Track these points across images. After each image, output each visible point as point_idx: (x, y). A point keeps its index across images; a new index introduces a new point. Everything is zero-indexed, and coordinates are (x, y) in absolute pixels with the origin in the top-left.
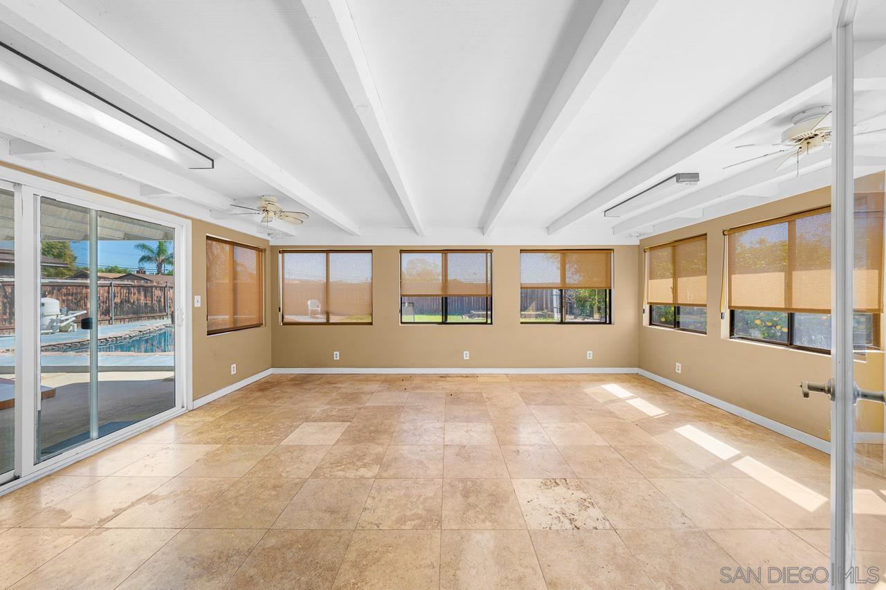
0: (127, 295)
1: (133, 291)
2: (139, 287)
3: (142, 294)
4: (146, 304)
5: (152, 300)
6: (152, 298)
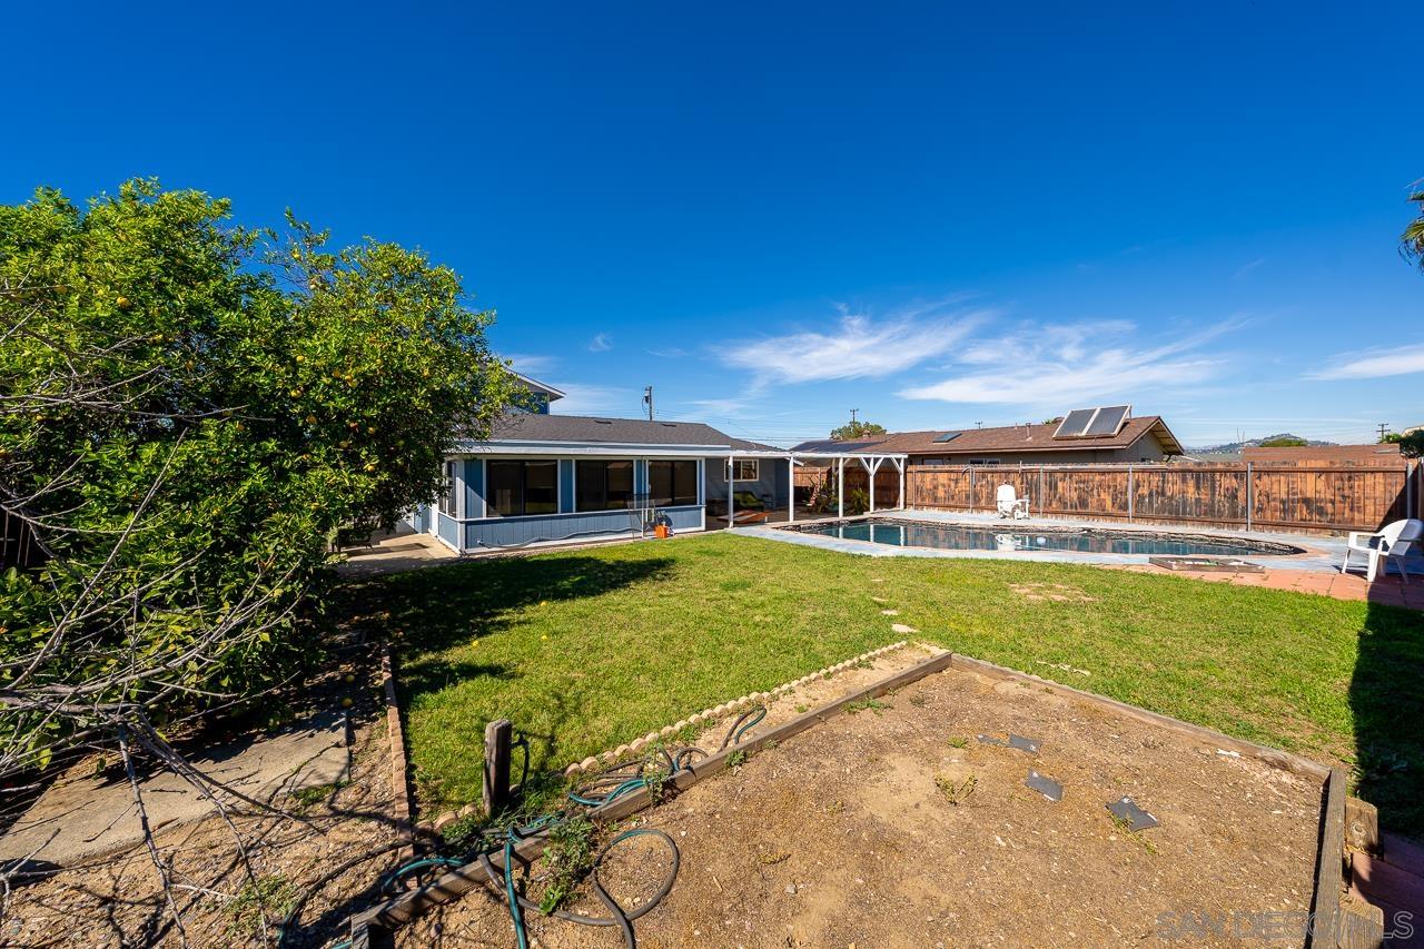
0: (1160, 484)
2: (1184, 471)
3: (1191, 483)
4: (1198, 500)
5: (1213, 494)
6: (1213, 488)
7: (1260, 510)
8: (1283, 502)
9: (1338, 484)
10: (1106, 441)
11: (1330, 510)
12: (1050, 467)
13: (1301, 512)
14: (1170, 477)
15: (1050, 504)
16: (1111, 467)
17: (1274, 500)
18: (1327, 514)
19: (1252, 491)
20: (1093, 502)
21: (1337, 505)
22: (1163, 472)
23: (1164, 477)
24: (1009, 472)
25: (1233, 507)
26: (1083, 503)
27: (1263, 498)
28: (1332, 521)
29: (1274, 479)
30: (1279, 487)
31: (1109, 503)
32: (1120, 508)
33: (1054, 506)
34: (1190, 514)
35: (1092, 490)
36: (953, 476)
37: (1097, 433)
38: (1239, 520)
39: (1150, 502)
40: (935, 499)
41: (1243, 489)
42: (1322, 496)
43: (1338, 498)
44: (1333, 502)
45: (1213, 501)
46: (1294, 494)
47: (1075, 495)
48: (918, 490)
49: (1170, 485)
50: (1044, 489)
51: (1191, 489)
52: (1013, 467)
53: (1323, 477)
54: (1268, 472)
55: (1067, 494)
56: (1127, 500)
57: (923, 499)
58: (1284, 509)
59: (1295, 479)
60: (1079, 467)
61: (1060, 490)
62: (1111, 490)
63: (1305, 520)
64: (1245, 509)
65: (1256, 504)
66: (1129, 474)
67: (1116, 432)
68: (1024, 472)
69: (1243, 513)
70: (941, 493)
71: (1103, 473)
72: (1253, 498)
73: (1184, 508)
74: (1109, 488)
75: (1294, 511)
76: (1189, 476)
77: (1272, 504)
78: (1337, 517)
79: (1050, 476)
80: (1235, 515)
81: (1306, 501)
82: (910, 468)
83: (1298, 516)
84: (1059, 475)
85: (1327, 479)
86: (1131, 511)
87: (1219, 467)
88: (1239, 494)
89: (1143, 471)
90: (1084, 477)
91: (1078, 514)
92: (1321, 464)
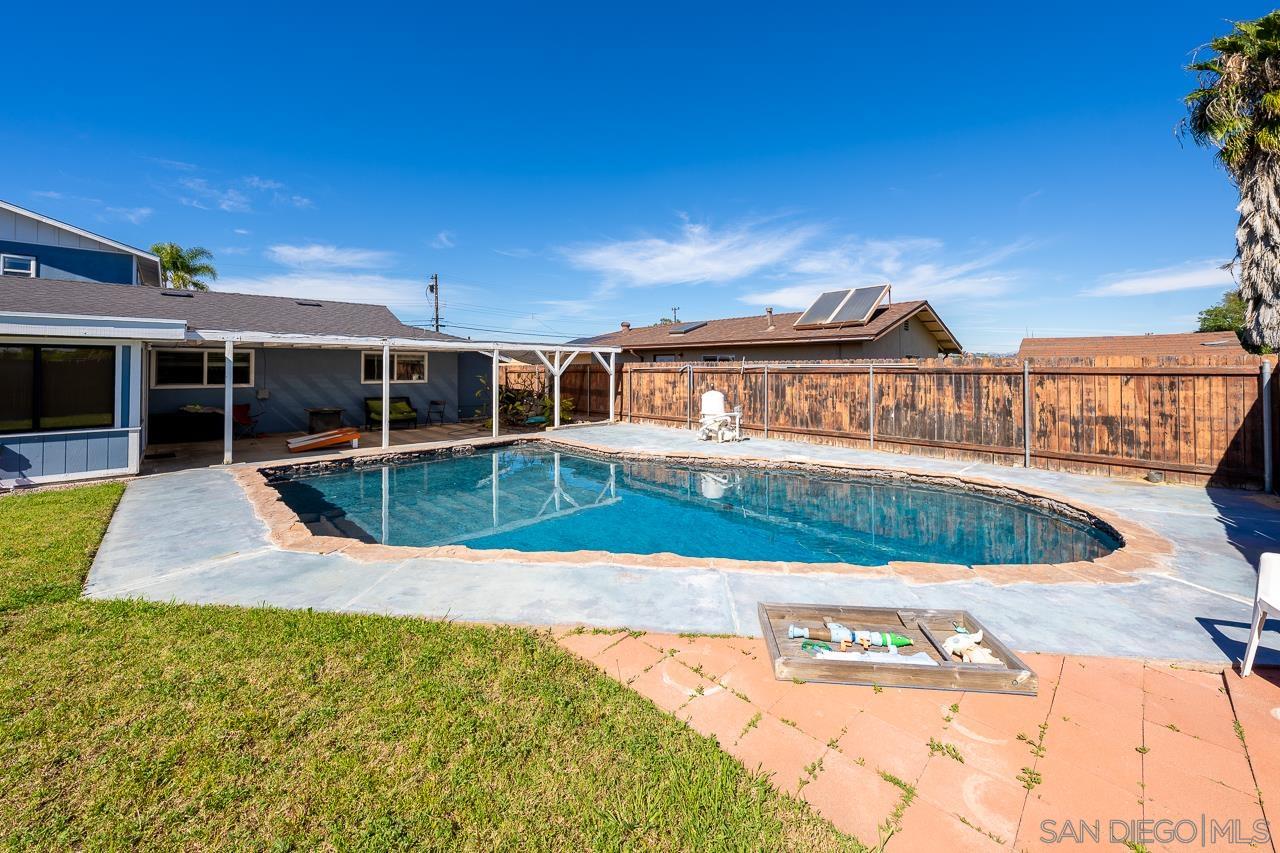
0: (909, 392)
1: (923, 384)
2: (940, 372)
3: (950, 390)
4: (959, 417)
5: (979, 408)
6: (978, 398)
7: (1043, 434)
8: (1075, 422)
9: (1155, 394)
10: (851, 331)
11: (1143, 438)
12: (776, 365)
13: (1102, 439)
14: (921, 381)
15: (777, 419)
16: (847, 365)
17: (1063, 418)
18: (1139, 444)
19: (1031, 403)
20: (827, 416)
21: (1154, 429)
22: (913, 373)
23: (914, 381)
24: (730, 373)
25: (1006, 428)
26: (815, 418)
27: (1047, 415)
28: (1146, 455)
29: (1061, 385)
30: (1067, 397)
31: (846, 419)
32: (860, 425)
33: (781, 421)
34: (948, 438)
35: (826, 399)
36: (671, 377)
37: (844, 320)
38: (1014, 449)
39: (897, 419)
40: (652, 408)
41: (1019, 401)
42: (1132, 414)
43: (1155, 418)
44: (1147, 424)
45: (978, 418)
46: (1091, 410)
47: (805, 406)
48: (634, 396)
49: (922, 392)
50: (770, 397)
51: (949, 400)
52: (735, 366)
53: (1132, 383)
54: (1053, 375)
55: (796, 405)
56: (868, 415)
57: (639, 409)
58: (1076, 434)
59: (1091, 386)
60: (809, 365)
61: (788, 398)
62: (849, 400)
63: (1106, 452)
64: (1022, 432)
65: (1038, 424)
66: (870, 378)
67: (866, 319)
68: (747, 373)
69: (1019, 439)
70: (658, 402)
71: (838, 374)
72: (1032, 416)
73: (941, 428)
74: (846, 396)
75: (1090, 438)
76: (946, 379)
77: (1060, 424)
78: (1155, 449)
79: (777, 378)
80: (1008, 441)
81: (1108, 421)
82: (627, 367)
83: (1096, 445)
84: (787, 378)
85: (1139, 387)
86: (873, 432)
87: (987, 366)
88: (1014, 408)
89: (888, 372)
90: (817, 379)
91: (809, 433)
92: (1128, 362)
